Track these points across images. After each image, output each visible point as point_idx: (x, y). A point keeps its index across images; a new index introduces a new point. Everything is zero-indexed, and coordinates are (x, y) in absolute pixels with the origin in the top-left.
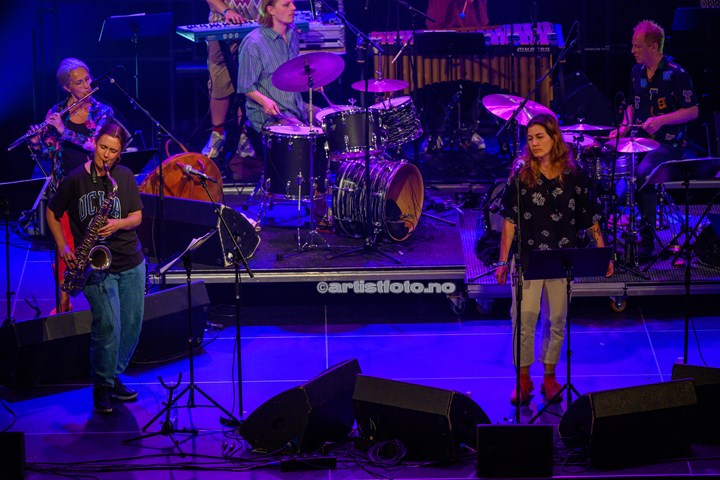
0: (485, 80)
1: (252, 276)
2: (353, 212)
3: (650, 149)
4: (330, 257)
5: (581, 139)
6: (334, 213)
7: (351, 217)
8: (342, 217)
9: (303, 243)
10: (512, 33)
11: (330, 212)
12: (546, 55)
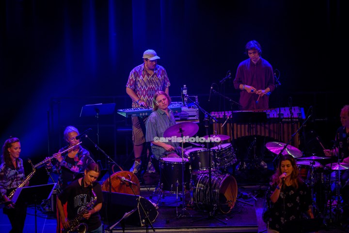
0: (267, 135)
1: (154, 231)
2: (203, 199)
3: (347, 168)
4: (192, 221)
5: (314, 163)
6: (194, 200)
7: (202, 202)
8: (198, 202)
9: (179, 215)
10: (280, 112)
11: (192, 199)
12: (297, 122)
